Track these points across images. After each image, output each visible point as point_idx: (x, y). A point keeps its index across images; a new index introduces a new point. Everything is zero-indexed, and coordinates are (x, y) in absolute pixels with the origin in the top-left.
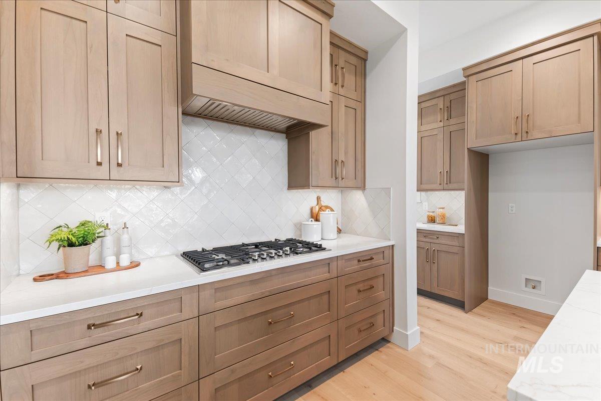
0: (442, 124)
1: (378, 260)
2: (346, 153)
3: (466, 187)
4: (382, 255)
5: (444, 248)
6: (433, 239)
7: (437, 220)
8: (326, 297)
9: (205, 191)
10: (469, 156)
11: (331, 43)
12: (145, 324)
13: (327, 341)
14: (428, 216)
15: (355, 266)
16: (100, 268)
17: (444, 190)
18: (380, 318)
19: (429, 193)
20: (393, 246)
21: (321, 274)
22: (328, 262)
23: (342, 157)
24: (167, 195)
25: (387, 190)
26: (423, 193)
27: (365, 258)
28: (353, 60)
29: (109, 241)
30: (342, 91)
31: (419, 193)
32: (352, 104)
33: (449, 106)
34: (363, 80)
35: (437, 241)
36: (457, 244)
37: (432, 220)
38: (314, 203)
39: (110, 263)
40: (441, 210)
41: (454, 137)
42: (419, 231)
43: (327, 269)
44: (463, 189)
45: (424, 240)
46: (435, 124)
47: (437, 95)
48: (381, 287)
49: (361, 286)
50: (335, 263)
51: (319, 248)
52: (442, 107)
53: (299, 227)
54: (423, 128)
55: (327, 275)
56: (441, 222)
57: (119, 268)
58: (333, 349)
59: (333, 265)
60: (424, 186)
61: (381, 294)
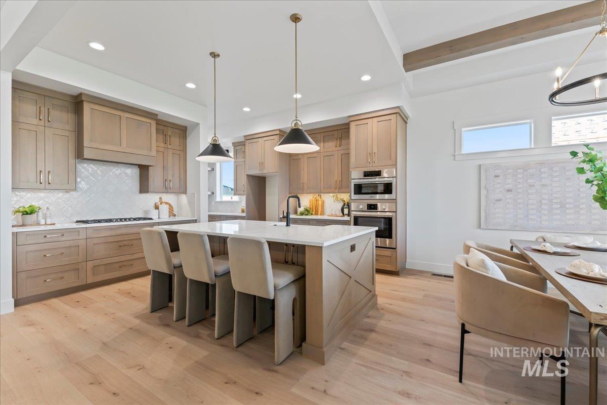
0: (244, 160)
2: (173, 176)
3: (246, 194)
9: (88, 194)
10: (248, 178)
12: (64, 238)
16: (38, 224)
20: (196, 220)
23: (170, 178)
24: (67, 195)
25: (194, 194)
28: (177, 131)
29: (40, 213)
30: (169, 147)
32: (177, 152)
38: (157, 200)
39: (43, 222)
46: (241, 159)
47: (242, 144)
51: (151, 219)
53: (146, 212)
57: (46, 224)
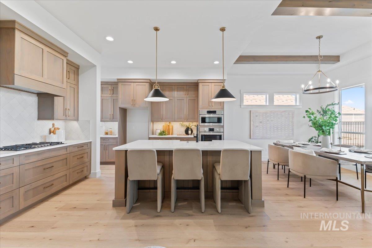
0: (110, 95)
1: (85, 147)
2: (70, 106)
3: (118, 121)
4: (87, 146)
5: (110, 143)
6: (107, 140)
7: (109, 133)
8: (65, 160)
10: (119, 109)
11: (67, 63)
13: (65, 177)
14: (105, 132)
15: (76, 149)
17: (111, 121)
18: (86, 168)
19: (106, 122)
20: (91, 142)
21: (63, 152)
22: (66, 148)
23: (68, 108)
25: (89, 122)
26: (103, 123)
27: (81, 146)
28: (73, 68)
31: (101, 122)
32: (73, 86)
33: (113, 89)
34: (77, 77)
35: (108, 141)
36: (115, 141)
37: (107, 134)
38: (51, 126)
40: (110, 129)
41: (115, 101)
42: (101, 138)
43: (66, 150)
44: (117, 121)
45: (103, 141)
46: (108, 95)
47: (108, 84)
48: (86, 157)
49: (79, 157)
50: (69, 148)
52: (110, 89)
54: (103, 95)
55: (66, 152)
56: (110, 134)
58: (68, 179)
59: (68, 149)
60: (103, 120)
61: (86, 160)
